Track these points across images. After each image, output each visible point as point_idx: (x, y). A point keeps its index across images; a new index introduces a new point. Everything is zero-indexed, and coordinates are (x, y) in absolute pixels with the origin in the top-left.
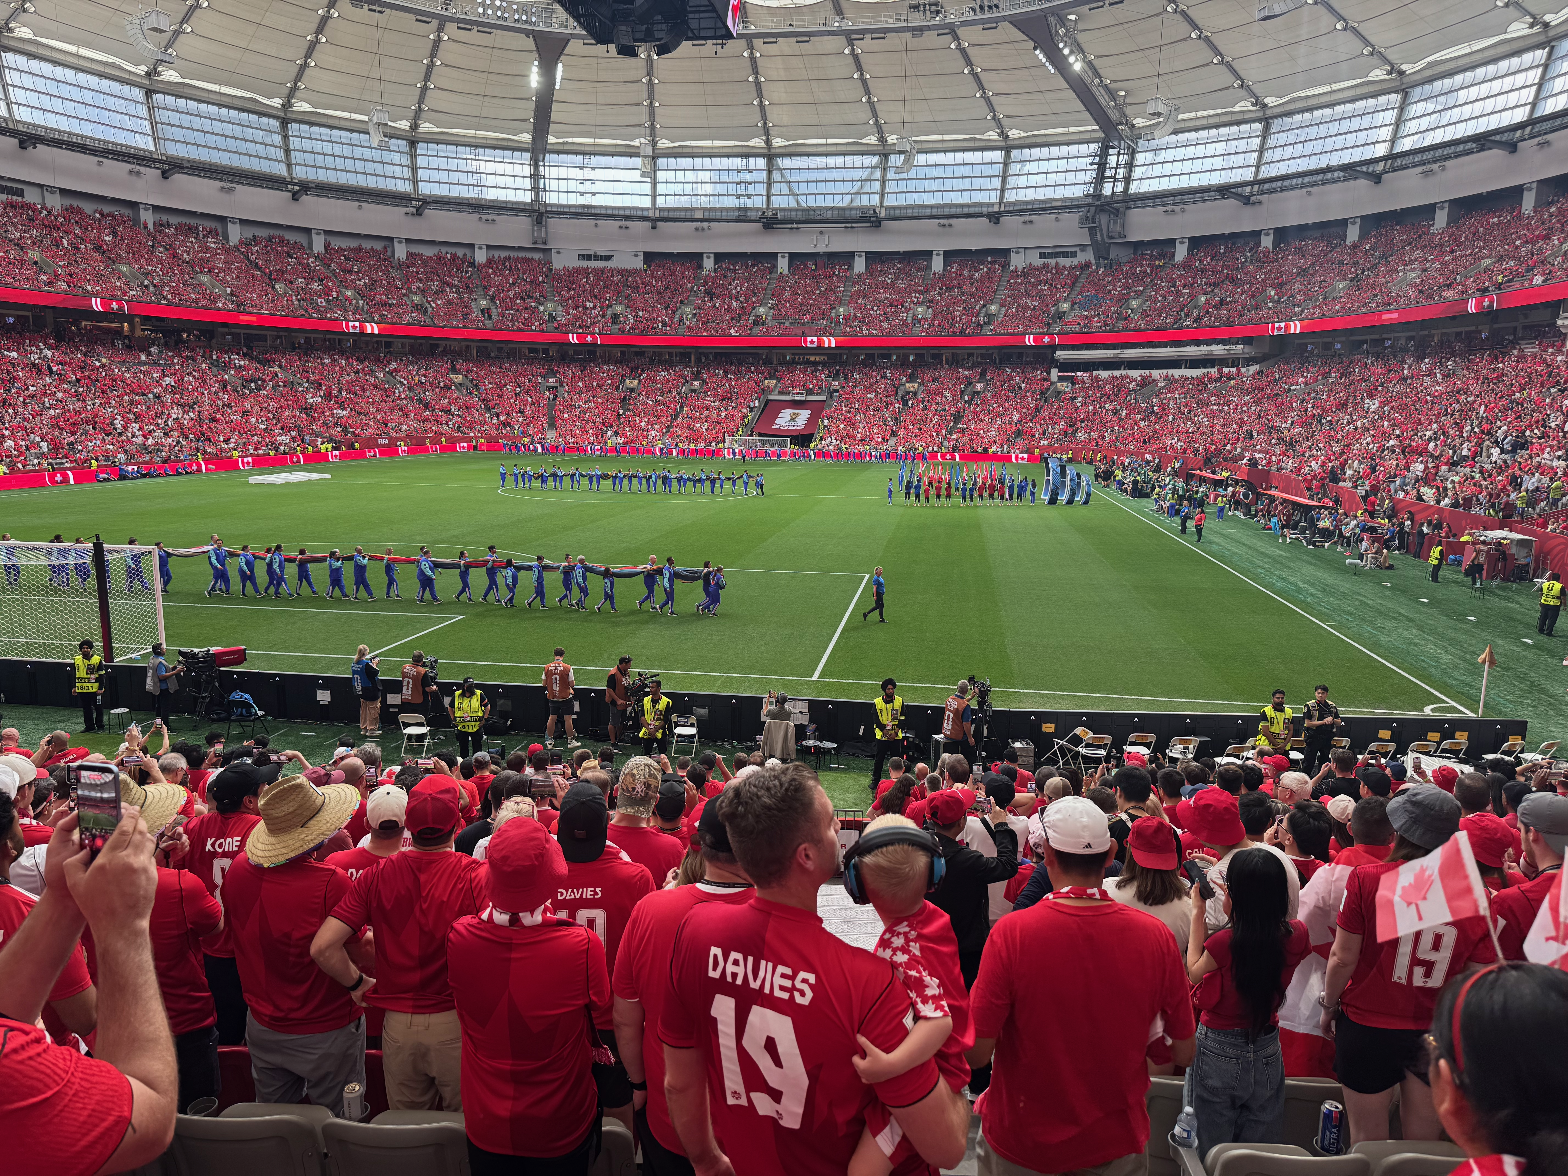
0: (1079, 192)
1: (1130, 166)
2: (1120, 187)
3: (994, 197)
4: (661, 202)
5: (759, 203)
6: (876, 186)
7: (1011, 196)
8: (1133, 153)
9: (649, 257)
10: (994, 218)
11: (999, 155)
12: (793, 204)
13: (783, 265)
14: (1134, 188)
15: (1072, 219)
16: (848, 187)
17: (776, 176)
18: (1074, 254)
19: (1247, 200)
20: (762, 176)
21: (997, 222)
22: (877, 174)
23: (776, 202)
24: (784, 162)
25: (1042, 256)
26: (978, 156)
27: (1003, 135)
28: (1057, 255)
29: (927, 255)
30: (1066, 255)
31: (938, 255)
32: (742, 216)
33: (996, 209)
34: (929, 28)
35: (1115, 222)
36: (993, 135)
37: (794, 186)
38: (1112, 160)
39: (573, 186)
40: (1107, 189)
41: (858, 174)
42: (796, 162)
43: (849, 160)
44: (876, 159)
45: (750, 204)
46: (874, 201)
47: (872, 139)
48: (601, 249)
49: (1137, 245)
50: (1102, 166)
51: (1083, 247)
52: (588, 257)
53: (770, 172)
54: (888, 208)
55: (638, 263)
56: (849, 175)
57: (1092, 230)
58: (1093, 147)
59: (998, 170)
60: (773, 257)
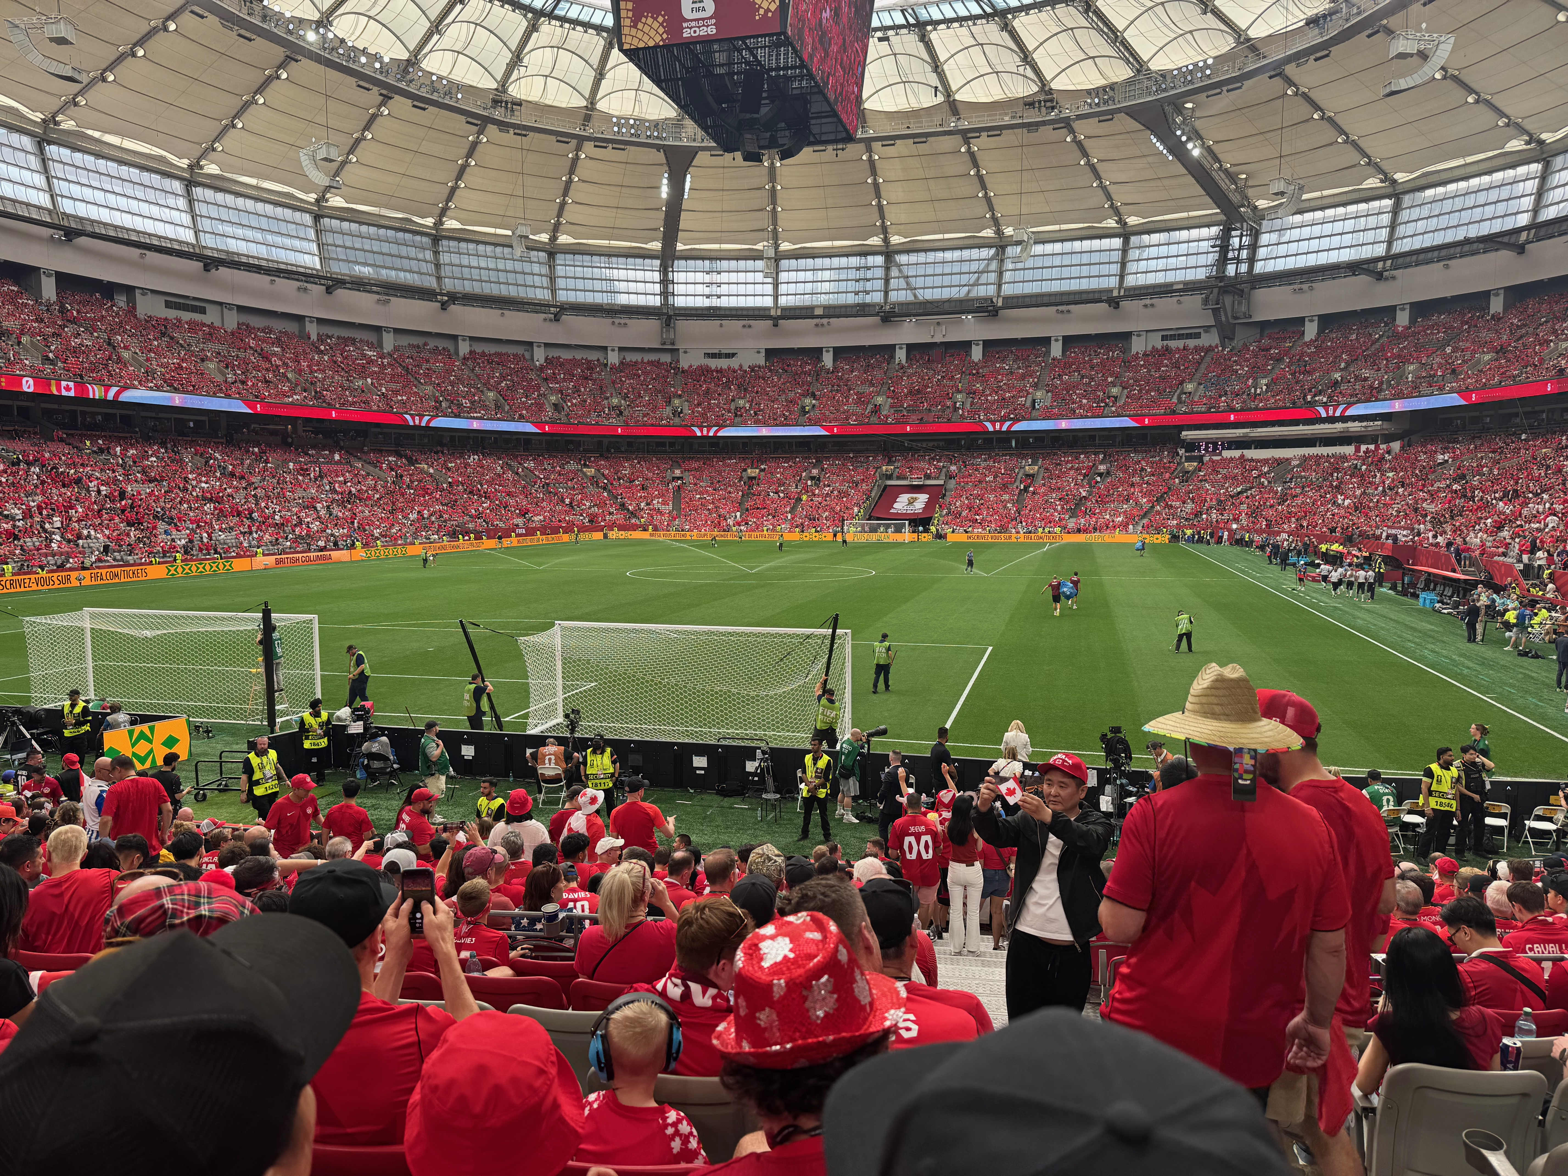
0: (1201, 274)
1: (1254, 247)
2: (1244, 268)
3: (1113, 282)
4: (783, 301)
5: (877, 298)
6: (993, 277)
7: (1131, 281)
8: (1256, 234)
9: (770, 353)
10: (1114, 302)
11: (1117, 242)
12: (911, 298)
13: (901, 355)
14: (1259, 268)
15: (1194, 301)
16: (965, 279)
17: (894, 272)
18: (1197, 336)
19: (1379, 276)
20: (880, 273)
21: (1117, 306)
22: (994, 265)
23: (893, 296)
24: (902, 259)
25: (1164, 338)
26: (1096, 244)
27: (1121, 222)
28: (1180, 337)
29: (1046, 341)
30: (1189, 336)
31: (1057, 340)
32: (862, 310)
33: (1115, 294)
34: (1044, 123)
35: (1240, 303)
36: (1111, 223)
37: (912, 280)
38: (1235, 242)
39: (700, 289)
40: (1231, 270)
41: (974, 267)
42: (913, 258)
43: (966, 254)
44: (992, 251)
45: (868, 299)
46: (991, 291)
47: (989, 233)
48: (725, 347)
49: (1264, 325)
50: (1224, 247)
51: (1207, 329)
52: (713, 356)
53: (887, 269)
54: (1006, 298)
55: (761, 360)
56: (965, 268)
57: (1215, 311)
58: (1214, 230)
59: (1116, 256)
60: (891, 348)
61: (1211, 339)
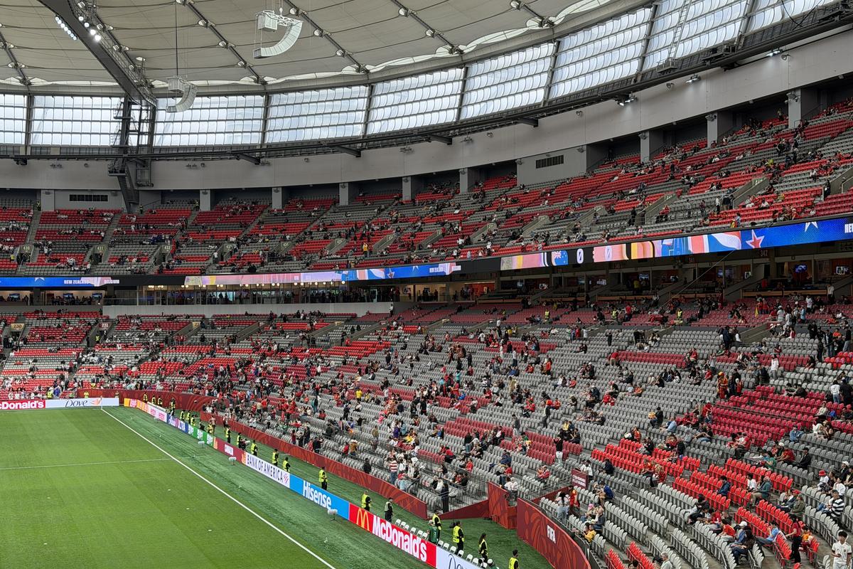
1: (152, 121)
2: (144, 140)
3: (19, 139)
7: (38, 140)
8: (154, 111)
10: (21, 159)
11: (21, 100)
14: (157, 141)
15: (101, 167)
18: (105, 198)
19: (257, 161)
21: (24, 164)
25: (73, 198)
27: (25, 81)
28: (88, 198)
30: (97, 198)
33: (22, 153)
35: (143, 172)
38: (135, 115)
40: (133, 140)
50: (126, 120)
57: (121, 179)
59: (21, 113)
61: (118, 203)
